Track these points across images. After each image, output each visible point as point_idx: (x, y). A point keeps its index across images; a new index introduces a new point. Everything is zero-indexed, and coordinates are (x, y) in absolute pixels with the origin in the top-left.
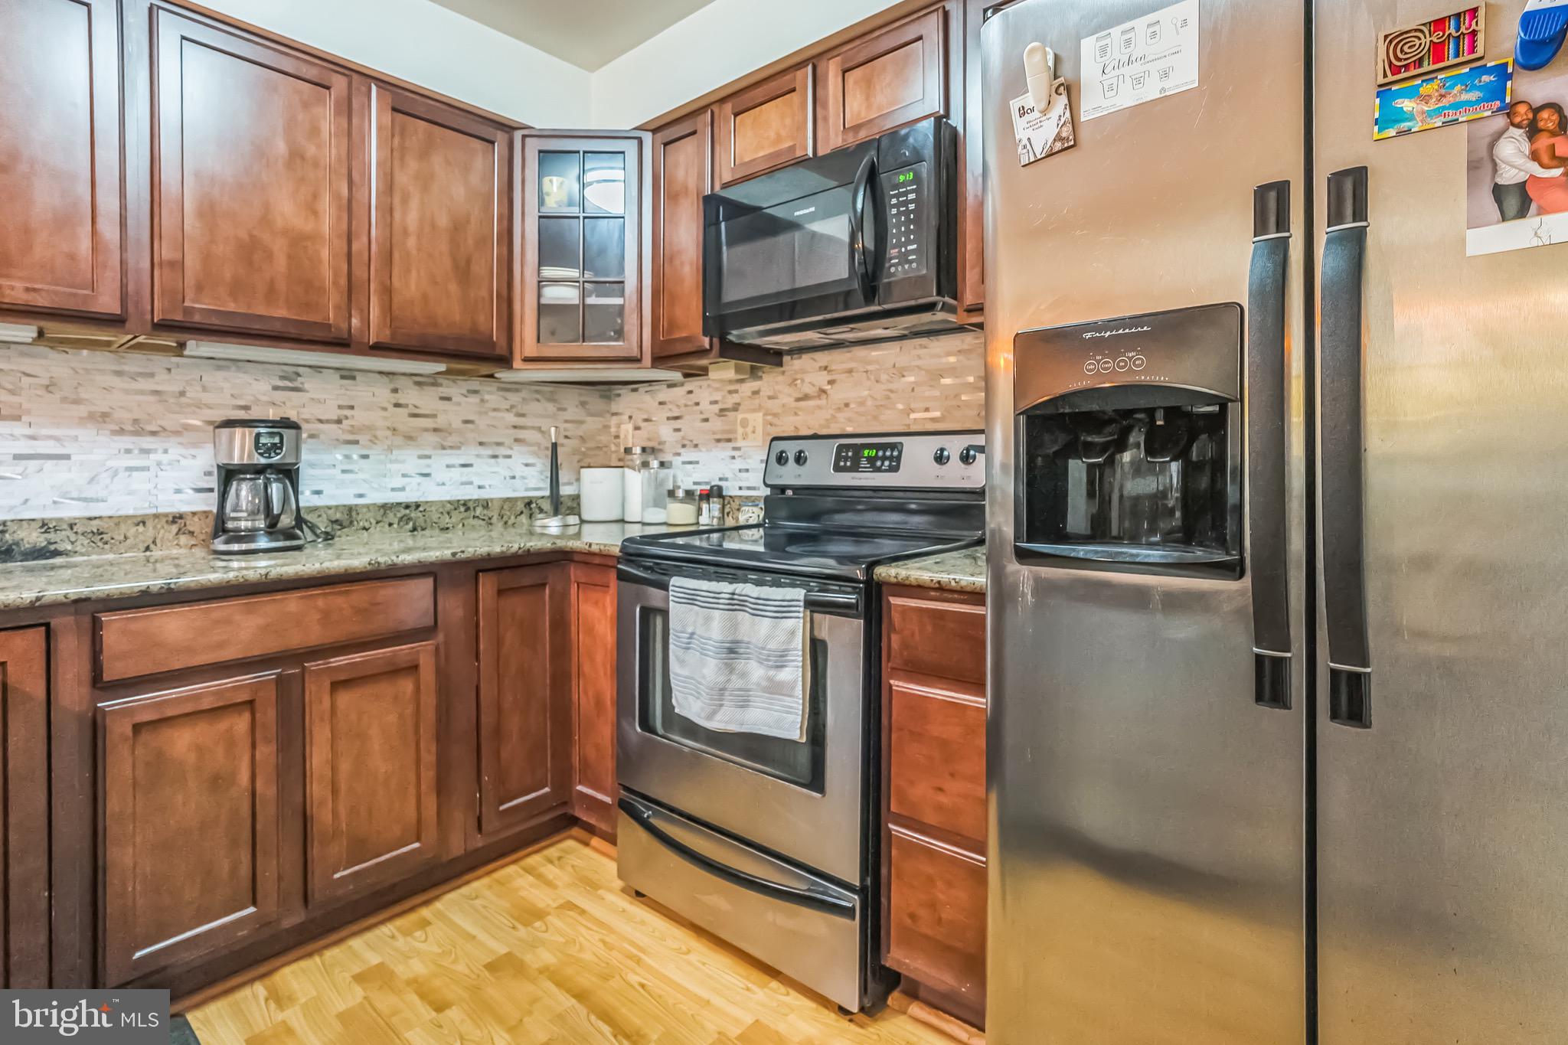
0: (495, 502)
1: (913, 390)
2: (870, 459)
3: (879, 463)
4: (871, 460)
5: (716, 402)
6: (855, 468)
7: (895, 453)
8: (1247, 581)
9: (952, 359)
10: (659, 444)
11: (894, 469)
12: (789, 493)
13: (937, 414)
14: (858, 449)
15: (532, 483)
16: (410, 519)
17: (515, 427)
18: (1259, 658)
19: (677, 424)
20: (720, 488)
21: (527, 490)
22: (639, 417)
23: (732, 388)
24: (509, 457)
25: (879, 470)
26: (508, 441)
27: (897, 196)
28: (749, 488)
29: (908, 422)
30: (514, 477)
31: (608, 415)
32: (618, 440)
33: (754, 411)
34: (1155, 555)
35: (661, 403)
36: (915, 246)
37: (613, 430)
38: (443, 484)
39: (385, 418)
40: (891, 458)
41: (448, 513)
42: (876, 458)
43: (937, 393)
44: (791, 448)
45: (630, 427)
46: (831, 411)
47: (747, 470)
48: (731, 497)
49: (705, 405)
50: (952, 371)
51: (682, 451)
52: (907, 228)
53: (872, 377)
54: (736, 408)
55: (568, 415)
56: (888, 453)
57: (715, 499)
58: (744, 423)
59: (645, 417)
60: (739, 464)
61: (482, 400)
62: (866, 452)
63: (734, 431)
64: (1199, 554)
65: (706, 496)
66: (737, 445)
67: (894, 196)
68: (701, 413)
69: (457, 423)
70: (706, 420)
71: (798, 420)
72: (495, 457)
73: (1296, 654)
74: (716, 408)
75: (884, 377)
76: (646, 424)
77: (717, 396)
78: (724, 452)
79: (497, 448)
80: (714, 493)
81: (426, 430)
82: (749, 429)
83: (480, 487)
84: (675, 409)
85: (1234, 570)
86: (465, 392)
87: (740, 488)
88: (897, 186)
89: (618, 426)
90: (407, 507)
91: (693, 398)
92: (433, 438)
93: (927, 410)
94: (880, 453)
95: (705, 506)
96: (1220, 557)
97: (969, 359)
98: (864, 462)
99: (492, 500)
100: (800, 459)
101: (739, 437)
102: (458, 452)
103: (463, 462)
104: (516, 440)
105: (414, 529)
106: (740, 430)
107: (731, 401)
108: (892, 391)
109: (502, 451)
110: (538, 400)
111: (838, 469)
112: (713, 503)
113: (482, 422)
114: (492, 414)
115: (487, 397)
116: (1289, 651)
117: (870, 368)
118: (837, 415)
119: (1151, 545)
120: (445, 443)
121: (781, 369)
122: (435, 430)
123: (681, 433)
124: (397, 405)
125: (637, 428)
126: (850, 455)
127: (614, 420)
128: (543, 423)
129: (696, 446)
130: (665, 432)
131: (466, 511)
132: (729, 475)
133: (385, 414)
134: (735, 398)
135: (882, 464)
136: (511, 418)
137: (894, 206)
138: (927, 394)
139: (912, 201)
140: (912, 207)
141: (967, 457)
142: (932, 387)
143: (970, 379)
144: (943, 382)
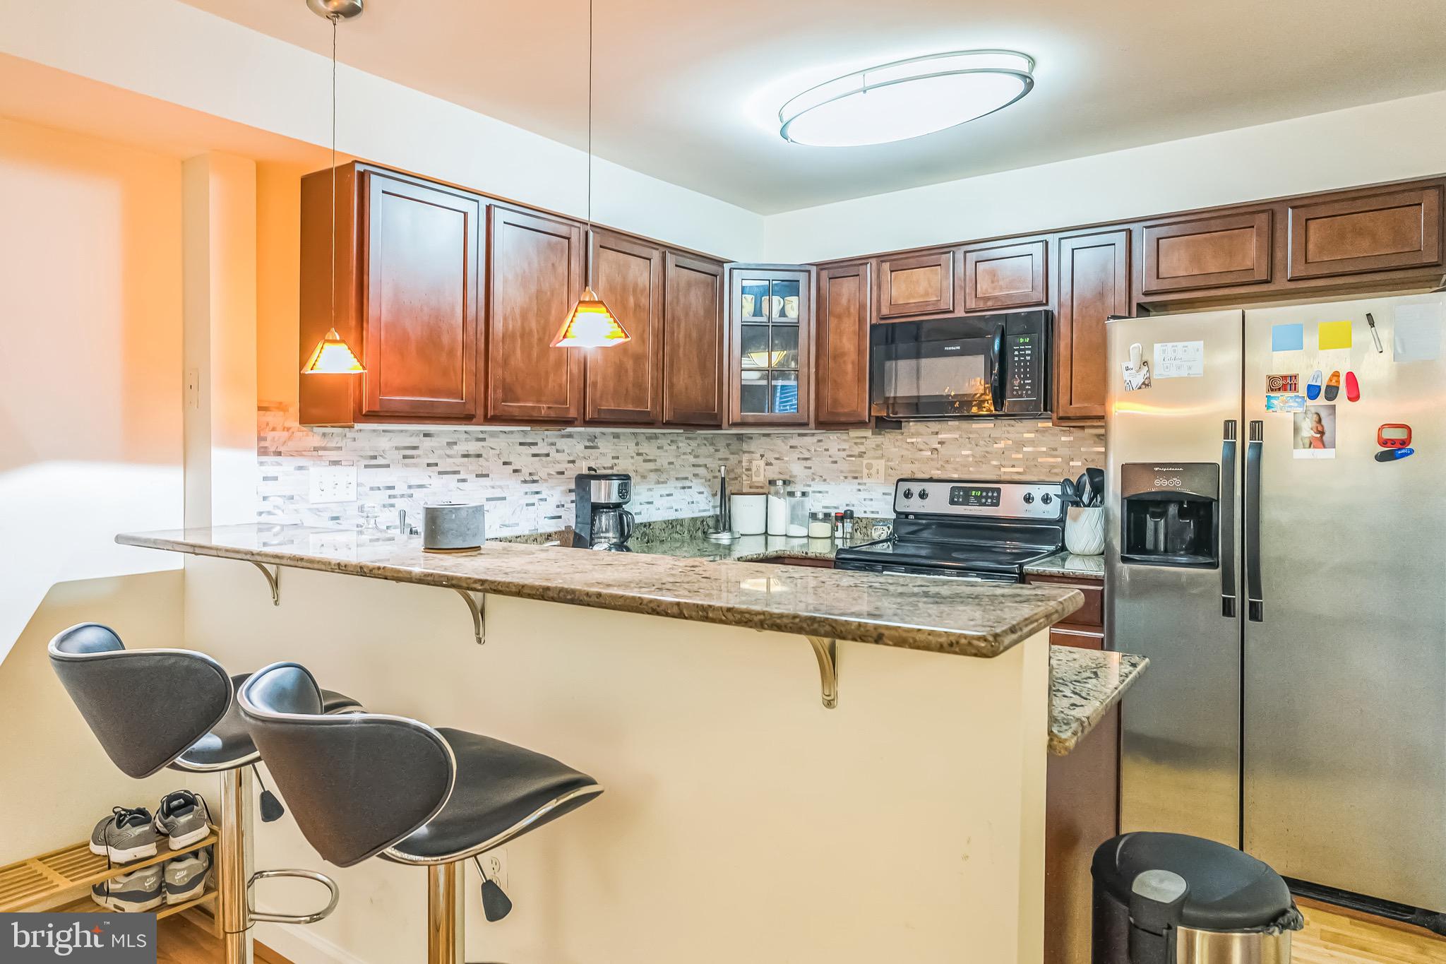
0: (686, 521)
1: (1003, 453)
2: (976, 497)
3: (984, 500)
4: (978, 498)
5: (844, 450)
6: (966, 502)
7: (995, 494)
8: (1219, 570)
9: (1032, 435)
10: (790, 477)
11: (997, 504)
12: (911, 517)
13: (1021, 470)
14: (967, 491)
15: (703, 506)
16: (646, 534)
17: (693, 465)
18: (1224, 599)
19: (808, 463)
20: (852, 512)
21: (700, 511)
22: (770, 456)
23: (858, 441)
24: (690, 487)
25: (984, 505)
26: (690, 476)
27: (1019, 350)
28: (873, 512)
29: (999, 473)
30: (693, 503)
31: (741, 453)
32: (749, 472)
33: (877, 458)
34: (1184, 560)
35: (791, 447)
36: (1030, 381)
37: (745, 464)
38: (659, 509)
39: (633, 464)
40: (992, 498)
41: (664, 530)
42: (981, 496)
43: (1020, 456)
44: (916, 488)
45: (762, 463)
46: (940, 463)
47: (872, 500)
48: (859, 518)
49: (833, 451)
50: (1031, 442)
51: (812, 483)
52: (1025, 370)
53: (973, 443)
54: (861, 455)
55: (720, 455)
56: (990, 494)
57: (848, 520)
58: (869, 467)
59: (777, 456)
60: (863, 495)
61: (678, 447)
62: (974, 493)
63: (862, 472)
64: (1201, 559)
65: (842, 518)
66: (864, 481)
67: (1016, 350)
68: (830, 457)
69: (666, 465)
70: (836, 462)
71: (915, 467)
72: (684, 488)
73: (1237, 597)
74: (844, 454)
75: (982, 443)
76: (778, 461)
77: (846, 446)
78: (851, 486)
79: (684, 481)
80: (846, 516)
81: (651, 471)
82: (873, 471)
83: (676, 510)
84: (804, 451)
85: (1213, 566)
86: (669, 442)
87: (865, 512)
88: (1019, 344)
89: (750, 461)
90: (645, 526)
91: (824, 445)
92: (653, 476)
93: (1013, 466)
94: (984, 494)
95: (840, 525)
96: (1209, 560)
97: (1043, 436)
98: (972, 499)
99: (684, 519)
100: (923, 495)
101: (865, 475)
102: (664, 485)
103: (668, 493)
104: (694, 475)
105: (648, 542)
106: (865, 471)
107: (856, 450)
108: (987, 452)
109: (687, 483)
110: (706, 445)
111: (952, 502)
112: (847, 522)
113: (678, 463)
114: (682, 457)
115: (680, 445)
116: (1234, 595)
117: (971, 436)
118: (946, 466)
119: (1181, 556)
120: (660, 480)
121: (900, 431)
122: (656, 470)
123: (812, 471)
124: (639, 454)
125: (767, 464)
126: (962, 493)
127: (745, 457)
128: (708, 462)
129: (825, 480)
130: (797, 469)
131: (672, 528)
132: (855, 502)
133: (632, 461)
134: (862, 449)
135: (986, 501)
136: (692, 459)
137: (1016, 356)
138: (1014, 456)
139: (1028, 355)
140: (1028, 358)
141: (1046, 499)
142: (1017, 452)
143: (1044, 449)
144: (1025, 449)
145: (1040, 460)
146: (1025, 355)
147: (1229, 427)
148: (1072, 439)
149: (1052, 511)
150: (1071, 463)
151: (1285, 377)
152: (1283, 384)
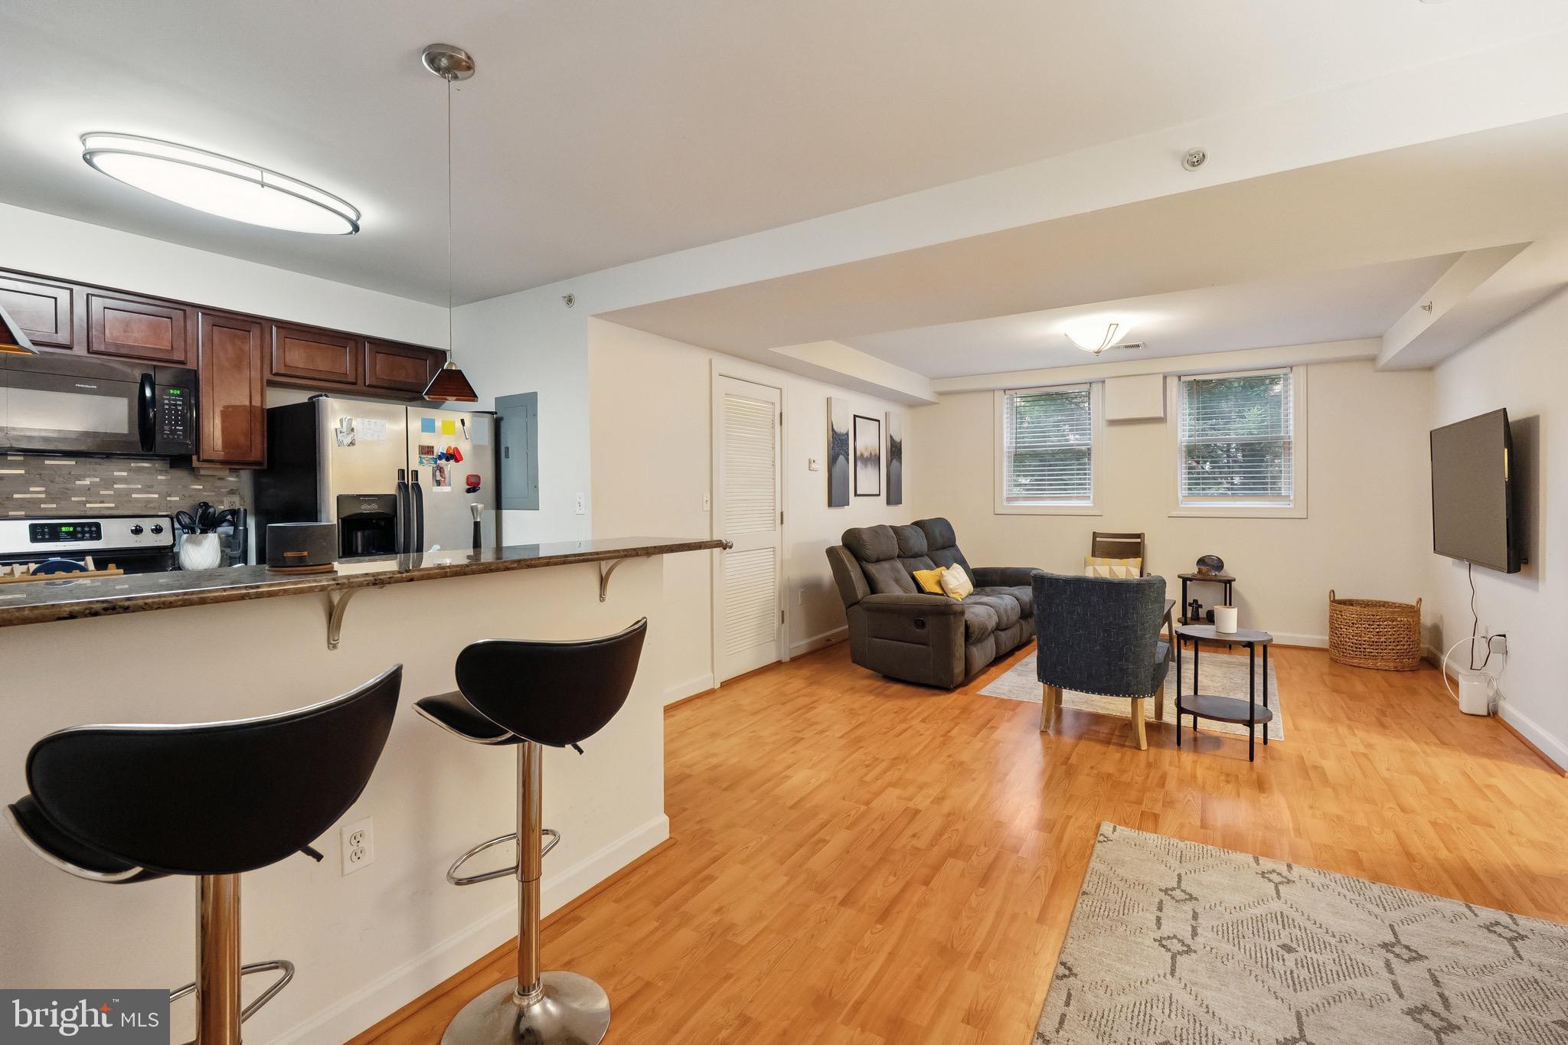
2: (68, 532)
3: (80, 535)
4: (72, 534)
6: (56, 539)
7: (93, 529)
11: (100, 538)
13: (113, 505)
14: (54, 527)
25: (83, 539)
27: (169, 400)
36: (181, 428)
40: (91, 532)
42: (75, 531)
52: (176, 418)
56: (86, 529)
62: (63, 529)
67: (166, 399)
88: (170, 395)
93: (102, 502)
94: (79, 529)
98: (64, 535)
111: (35, 540)
117: (43, 472)
126: (45, 529)
135: (85, 536)
137: (167, 404)
138: (102, 492)
139: (180, 405)
140: (180, 408)
141: (158, 530)
142: (107, 489)
143: (140, 486)
144: (116, 486)
145: (133, 496)
146: (176, 405)
147: (401, 472)
148: (169, 477)
149: (165, 539)
150: (168, 499)
151: (428, 447)
152: (427, 450)
